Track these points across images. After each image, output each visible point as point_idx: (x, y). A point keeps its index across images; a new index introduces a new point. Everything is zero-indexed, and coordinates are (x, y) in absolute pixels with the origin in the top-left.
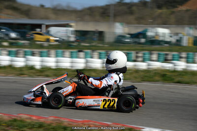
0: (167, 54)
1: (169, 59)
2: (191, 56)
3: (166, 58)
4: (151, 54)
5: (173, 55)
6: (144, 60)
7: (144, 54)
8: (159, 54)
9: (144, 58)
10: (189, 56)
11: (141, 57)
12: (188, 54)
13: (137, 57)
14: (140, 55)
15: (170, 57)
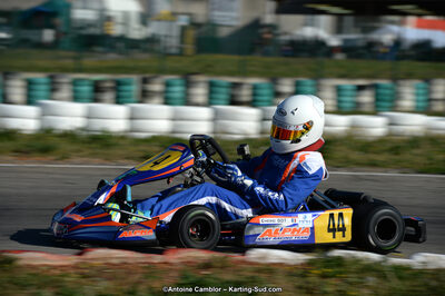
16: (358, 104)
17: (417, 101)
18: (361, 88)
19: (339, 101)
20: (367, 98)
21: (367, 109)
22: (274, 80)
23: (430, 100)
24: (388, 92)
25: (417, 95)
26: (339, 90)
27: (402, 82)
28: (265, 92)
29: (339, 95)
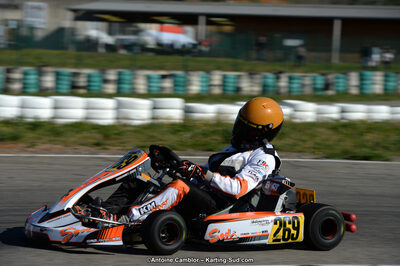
0: (76, 75)
1: (82, 84)
2: (127, 77)
3: (73, 82)
4: (41, 74)
5: (89, 76)
6: (24, 88)
7: (25, 74)
8: (58, 74)
9: (25, 84)
10: (123, 77)
11: (19, 80)
12: (120, 74)
13: (8, 80)
14: (17, 75)
15: (82, 81)
16: (162, 88)
17: (202, 86)
18: (164, 77)
19: (150, 86)
20: (168, 84)
21: (168, 92)
22: (103, 71)
23: (211, 85)
24: (182, 79)
25: (202, 82)
26: (149, 78)
27: (192, 73)
28: (97, 80)
29: (150, 82)
